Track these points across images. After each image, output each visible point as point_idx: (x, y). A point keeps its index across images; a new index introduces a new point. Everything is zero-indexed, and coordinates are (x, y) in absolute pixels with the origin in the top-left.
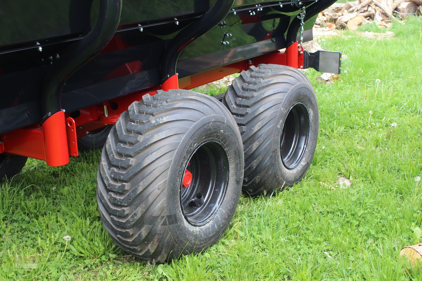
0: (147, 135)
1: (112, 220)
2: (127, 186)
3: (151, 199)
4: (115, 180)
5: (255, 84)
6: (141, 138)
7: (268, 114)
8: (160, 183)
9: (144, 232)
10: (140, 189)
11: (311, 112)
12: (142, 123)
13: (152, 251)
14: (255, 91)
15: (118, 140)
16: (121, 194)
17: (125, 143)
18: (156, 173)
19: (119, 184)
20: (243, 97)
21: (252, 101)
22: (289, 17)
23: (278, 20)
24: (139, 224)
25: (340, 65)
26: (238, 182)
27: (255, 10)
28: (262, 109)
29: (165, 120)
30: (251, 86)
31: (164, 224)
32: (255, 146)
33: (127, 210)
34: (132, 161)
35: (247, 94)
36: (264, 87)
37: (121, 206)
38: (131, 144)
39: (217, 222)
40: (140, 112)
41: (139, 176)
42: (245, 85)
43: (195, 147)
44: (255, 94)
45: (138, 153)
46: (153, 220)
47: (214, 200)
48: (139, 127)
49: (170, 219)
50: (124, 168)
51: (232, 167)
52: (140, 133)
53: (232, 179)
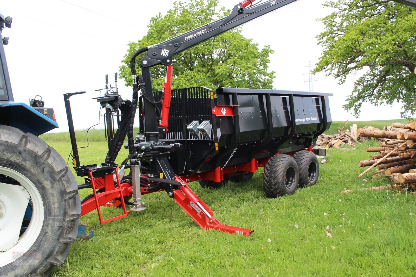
0: (277, 163)
1: (268, 184)
2: (273, 175)
3: (279, 178)
5: (300, 155)
7: (304, 163)
8: (281, 174)
9: (277, 186)
10: (276, 175)
11: (317, 165)
12: (275, 161)
13: (278, 192)
14: (300, 157)
15: (269, 165)
16: (271, 177)
17: (272, 165)
18: (280, 172)
19: (270, 175)
20: (297, 159)
21: (300, 160)
22: (308, 138)
23: (305, 139)
24: (275, 184)
25: (326, 153)
26: (297, 179)
27: (299, 135)
28: (303, 162)
29: (281, 160)
30: (299, 156)
31: (282, 185)
32: (301, 172)
33: (273, 181)
34: (274, 169)
35: (298, 158)
36: (303, 156)
37: (271, 180)
38: (273, 165)
39: (292, 189)
40: (274, 159)
41: (276, 173)
42: (297, 156)
43: (288, 167)
44: (301, 158)
45: (275, 167)
46: (279, 183)
47: (291, 183)
48: (275, 162)
49: (283, 184)
50: (272, 171)
51: (296, 175)
52: (275, 163)
53: (296, 178)
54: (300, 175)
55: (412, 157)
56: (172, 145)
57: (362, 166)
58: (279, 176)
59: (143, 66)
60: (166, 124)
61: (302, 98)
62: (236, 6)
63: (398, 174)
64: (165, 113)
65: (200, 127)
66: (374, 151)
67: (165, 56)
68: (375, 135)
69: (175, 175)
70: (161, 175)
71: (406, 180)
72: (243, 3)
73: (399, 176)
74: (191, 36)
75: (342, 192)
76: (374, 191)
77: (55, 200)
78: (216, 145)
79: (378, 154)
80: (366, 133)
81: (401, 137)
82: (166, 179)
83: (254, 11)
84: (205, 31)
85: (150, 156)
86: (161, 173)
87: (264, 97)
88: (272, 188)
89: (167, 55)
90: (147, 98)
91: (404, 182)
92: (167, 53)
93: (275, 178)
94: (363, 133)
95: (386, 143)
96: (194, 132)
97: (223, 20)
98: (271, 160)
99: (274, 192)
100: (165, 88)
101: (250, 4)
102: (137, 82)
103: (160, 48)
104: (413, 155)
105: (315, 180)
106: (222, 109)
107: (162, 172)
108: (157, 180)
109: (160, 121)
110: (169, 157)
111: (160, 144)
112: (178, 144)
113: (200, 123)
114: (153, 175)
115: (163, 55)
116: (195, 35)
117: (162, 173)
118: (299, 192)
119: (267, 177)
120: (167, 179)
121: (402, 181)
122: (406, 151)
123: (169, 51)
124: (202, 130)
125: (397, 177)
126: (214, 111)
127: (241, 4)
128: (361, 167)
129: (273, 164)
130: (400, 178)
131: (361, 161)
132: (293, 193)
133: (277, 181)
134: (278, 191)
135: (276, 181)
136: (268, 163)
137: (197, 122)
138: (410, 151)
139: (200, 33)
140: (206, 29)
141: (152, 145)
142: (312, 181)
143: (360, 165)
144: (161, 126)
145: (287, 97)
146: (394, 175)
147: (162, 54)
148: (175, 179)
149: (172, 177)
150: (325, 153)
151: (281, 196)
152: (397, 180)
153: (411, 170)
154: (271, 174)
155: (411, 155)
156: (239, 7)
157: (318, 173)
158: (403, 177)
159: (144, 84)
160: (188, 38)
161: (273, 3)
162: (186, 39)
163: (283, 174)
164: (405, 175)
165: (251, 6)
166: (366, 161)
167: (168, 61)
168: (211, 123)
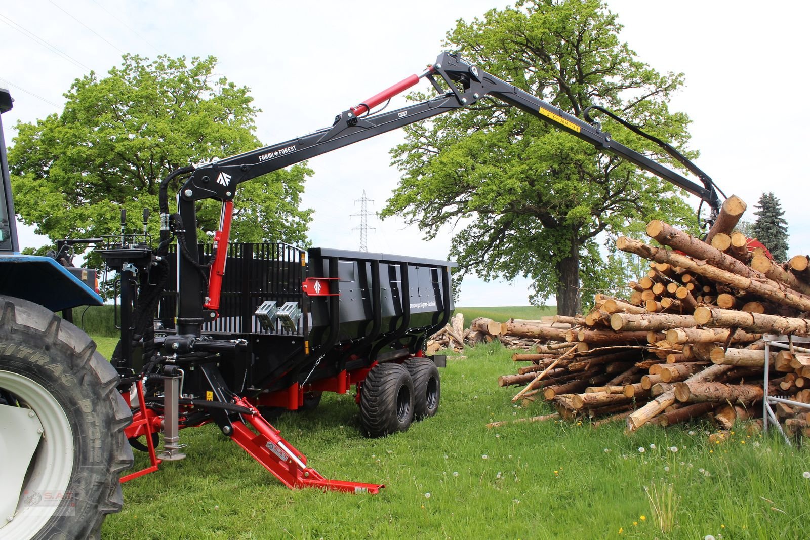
0: (385, 378)
1: (369, 414)
2: (378, 398)
3: (388, 403)
4: (371, 396)
5: (413, 365)
6: (382, 379)
7: (421, 378)
8: (391, 396)
9: (384, 417)
10: (384, 398)
11: (437, 381)
13: (386, 427)
14: (414, 368)
15: (371, 380)
16: (374, 402)
17: (375, 381)
18: (390, 392)
19: (374, 398)
22: (417, 336)
24: (383, 413)
25: (446, 363)
28: (418, 376)
29: (391, 372)
30: (412, 366)
31: (391, 414)
32: (416, 393)
33: (377, 408)
34: (380, 388)
36: (416, 367)
37: (374, 407)
38: (378, 382)
39: (405, 421)
40: (378, 370)
41: (384, 394)
43: (402, 385)
44: (414, 370)
45: (382, 385)
46: (389, 411)
47: (403, 412)
48: (381, 375)
49: (394, 413)
50: (376, 391)
51: (411, 398)
52: (382, 377)
53: (410, 404)
54: (416, 398)
55: (586, 368)
56: (235, 342)
57: (506, 384)
58: (387, 399)
59: (184, 198)
60: (216, 305)
61: (416, 268)
62: (345, 113)
63: (572, 396)
64: (215, 284)
65: (281, 312)
66: (526, 360)
67: (225, 185)
68: (529, 334)
69: (235, 396)
70: (209, 396)
71: (585, 404)
72: (356, 110)
73: (573, 398)
74: (269, 154)
75: (488, 426)
76: (536, 421)
77: (95, 435)
78: (307, 343)
79: (531, 365)
80: (515, 330)
81: (571, 337)
82: (218, 400)
83: (373, 125)
84: (293, 149)
85: (191, 361)
86: (208, 393)
87: (368, 265)
88: (376, 420)
89: (228, 184)
90: (189, 257)
91: (582, 407)
92: (228, 180)
93: (382, 402)
94: (512, 331)
95: (549, 348)
96: (269, 321)
97: (324, 134)
98: (372, 371)
99: (379, 427)
100: (218, 241)
101: (367, 112)
102: (169, 226)
103: (215, 170)
104: (588, 365)
105: (435, 407)
106: (316, 285)
107: (211, 390)
108: (201, 403)
109: (207, 298)
110: (218, 364)
111: (205, 339)
112: (243, 340)
113: (279, 305)
114: (194, 396)
115: (221, 183)
116: (276, 154)
117: (211, 393)
118: (415, 427)
119: (368, 401)
120: (220, 401)
121: (580, 406)
122: (576, 360)
123: (230, 177)
124: (285, 319)
125: (568, 400)
126: (305, 286)
127: (352, 110)
128: (503, 386)
129: (378, 379)
130: (576, 400)
131: (504, 377)
132: (405, 428)
133: (385, 409)
134: (386, 425)
135: (383, 408)
136: (369, 378)
137: (273, 303)
138: (584, 360)
139: (286, 151)
140: (294, 146)
141: (193, 341)
142: (431, 410)
143: (501, 383)
144: (207, 308)
145: (398, 267)
146: (566, 397)
147: (218, 181)
148: (236, 402)
149: (229, 399)
150: (443, 362)
151: (391, 433)
152: (571, 404)
153: (588, 389)
154: (375, 396)
155: (585, 366)
156: (350, 115)
157: (439, 396)
158: (580, 400)
159: (184, 231)
160: (265, 157)
161: (402, 116)
162: (260, 159)
163: (395, 396)
164: (583, 396)
165: (368, 115)
166: (510, 377)
167: (229, 194)
168: (299, 306)
